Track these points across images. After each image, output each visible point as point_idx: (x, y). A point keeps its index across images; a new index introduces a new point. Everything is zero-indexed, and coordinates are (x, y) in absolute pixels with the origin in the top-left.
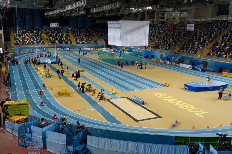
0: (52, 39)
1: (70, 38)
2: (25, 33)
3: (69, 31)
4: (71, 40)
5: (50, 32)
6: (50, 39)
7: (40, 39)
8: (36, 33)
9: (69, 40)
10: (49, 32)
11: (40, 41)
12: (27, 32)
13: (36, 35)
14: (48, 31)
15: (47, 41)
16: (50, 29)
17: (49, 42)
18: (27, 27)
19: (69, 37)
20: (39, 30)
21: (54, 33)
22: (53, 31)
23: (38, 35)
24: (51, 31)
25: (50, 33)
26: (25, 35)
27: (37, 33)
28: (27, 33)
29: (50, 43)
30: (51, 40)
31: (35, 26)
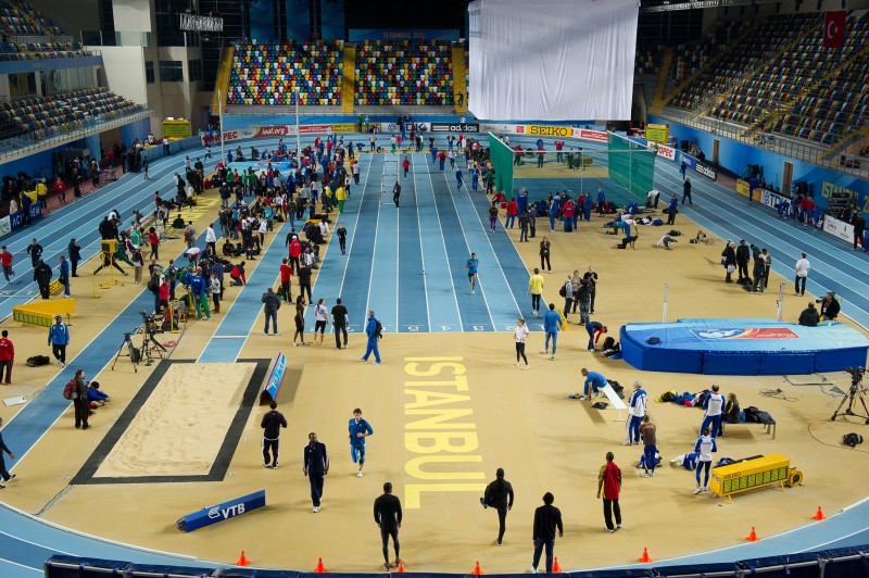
0: (374, 83)
1: (451, 78)
2: (276, 60)
3: (454, 50)
4: (452, 88)
5: (374, 53)
6: (366, 82)
7: (327, 83)
8: (317, 60)
9: (443, 89)
10: (369, 54)
11: (325, 92)
12: (284, 53)
13: (316, 66)
14: (367, 48)
15: (352, 91)
16: (379, 42)
17: (361, 97)
18: (291, 35)
19: (447, 77)
20: (332, 47)
21: (390, 59)
22: (386, 48)
23: (324, 68)
24: (381, 48)
25: (374, 60)
26: (276, 65)
27: (322, 61)
28: (284, 59)
29: (361, 101)
30: (370, 88)
31: (319, 30)
